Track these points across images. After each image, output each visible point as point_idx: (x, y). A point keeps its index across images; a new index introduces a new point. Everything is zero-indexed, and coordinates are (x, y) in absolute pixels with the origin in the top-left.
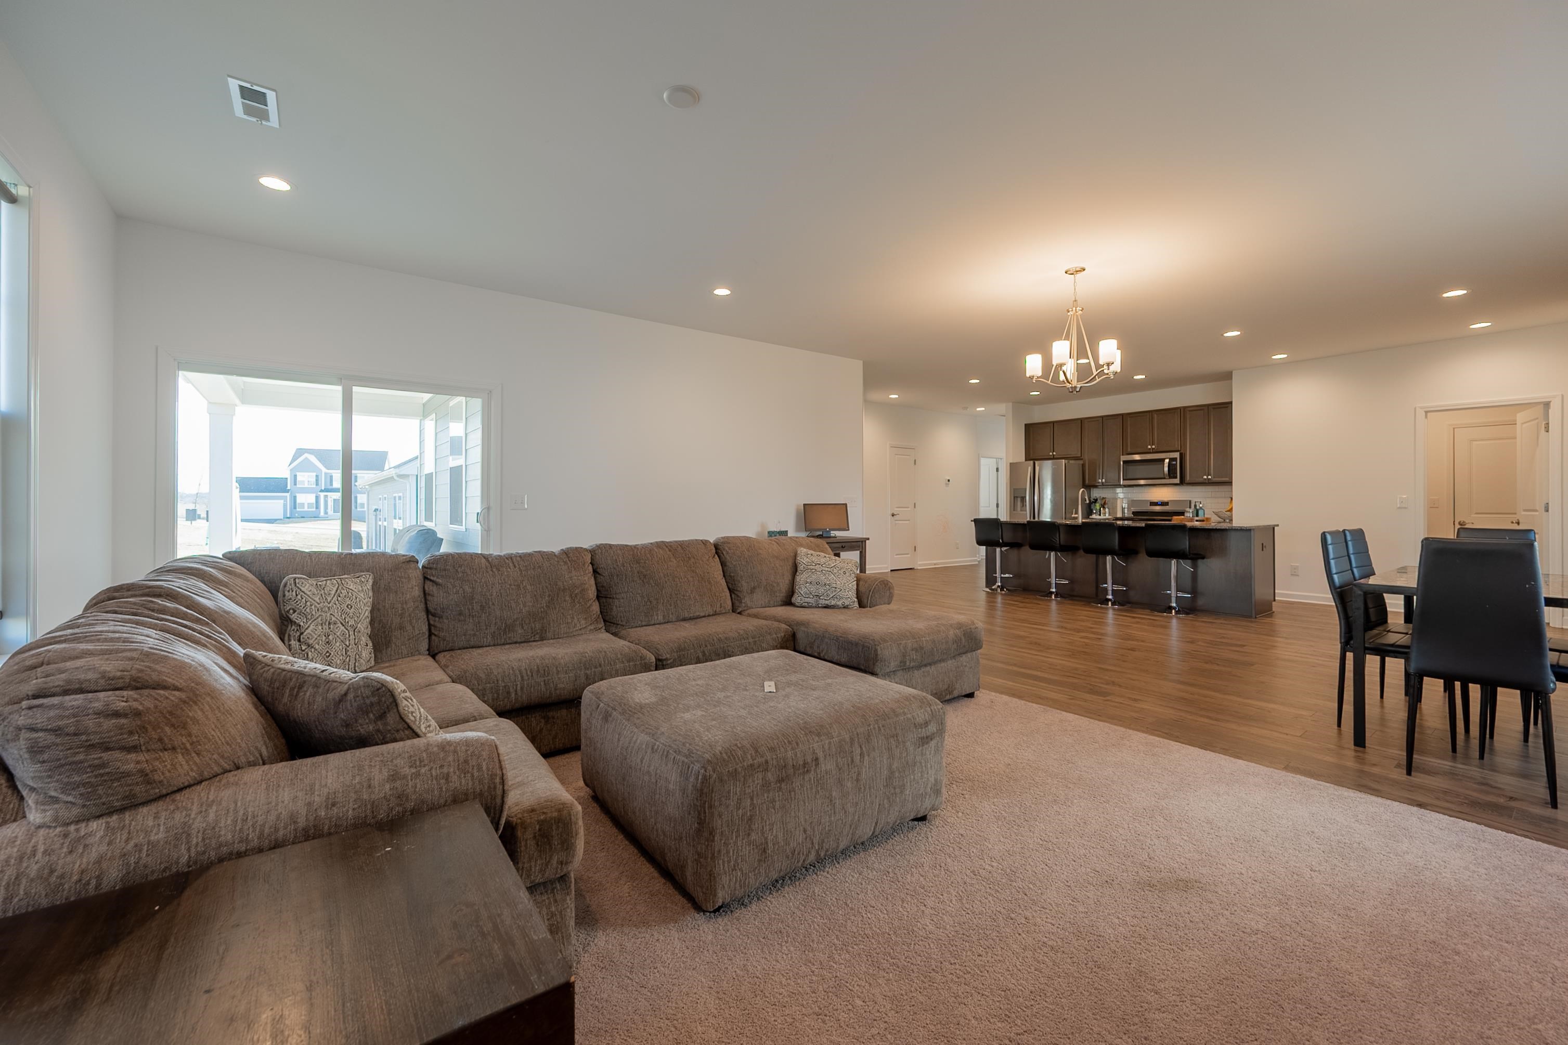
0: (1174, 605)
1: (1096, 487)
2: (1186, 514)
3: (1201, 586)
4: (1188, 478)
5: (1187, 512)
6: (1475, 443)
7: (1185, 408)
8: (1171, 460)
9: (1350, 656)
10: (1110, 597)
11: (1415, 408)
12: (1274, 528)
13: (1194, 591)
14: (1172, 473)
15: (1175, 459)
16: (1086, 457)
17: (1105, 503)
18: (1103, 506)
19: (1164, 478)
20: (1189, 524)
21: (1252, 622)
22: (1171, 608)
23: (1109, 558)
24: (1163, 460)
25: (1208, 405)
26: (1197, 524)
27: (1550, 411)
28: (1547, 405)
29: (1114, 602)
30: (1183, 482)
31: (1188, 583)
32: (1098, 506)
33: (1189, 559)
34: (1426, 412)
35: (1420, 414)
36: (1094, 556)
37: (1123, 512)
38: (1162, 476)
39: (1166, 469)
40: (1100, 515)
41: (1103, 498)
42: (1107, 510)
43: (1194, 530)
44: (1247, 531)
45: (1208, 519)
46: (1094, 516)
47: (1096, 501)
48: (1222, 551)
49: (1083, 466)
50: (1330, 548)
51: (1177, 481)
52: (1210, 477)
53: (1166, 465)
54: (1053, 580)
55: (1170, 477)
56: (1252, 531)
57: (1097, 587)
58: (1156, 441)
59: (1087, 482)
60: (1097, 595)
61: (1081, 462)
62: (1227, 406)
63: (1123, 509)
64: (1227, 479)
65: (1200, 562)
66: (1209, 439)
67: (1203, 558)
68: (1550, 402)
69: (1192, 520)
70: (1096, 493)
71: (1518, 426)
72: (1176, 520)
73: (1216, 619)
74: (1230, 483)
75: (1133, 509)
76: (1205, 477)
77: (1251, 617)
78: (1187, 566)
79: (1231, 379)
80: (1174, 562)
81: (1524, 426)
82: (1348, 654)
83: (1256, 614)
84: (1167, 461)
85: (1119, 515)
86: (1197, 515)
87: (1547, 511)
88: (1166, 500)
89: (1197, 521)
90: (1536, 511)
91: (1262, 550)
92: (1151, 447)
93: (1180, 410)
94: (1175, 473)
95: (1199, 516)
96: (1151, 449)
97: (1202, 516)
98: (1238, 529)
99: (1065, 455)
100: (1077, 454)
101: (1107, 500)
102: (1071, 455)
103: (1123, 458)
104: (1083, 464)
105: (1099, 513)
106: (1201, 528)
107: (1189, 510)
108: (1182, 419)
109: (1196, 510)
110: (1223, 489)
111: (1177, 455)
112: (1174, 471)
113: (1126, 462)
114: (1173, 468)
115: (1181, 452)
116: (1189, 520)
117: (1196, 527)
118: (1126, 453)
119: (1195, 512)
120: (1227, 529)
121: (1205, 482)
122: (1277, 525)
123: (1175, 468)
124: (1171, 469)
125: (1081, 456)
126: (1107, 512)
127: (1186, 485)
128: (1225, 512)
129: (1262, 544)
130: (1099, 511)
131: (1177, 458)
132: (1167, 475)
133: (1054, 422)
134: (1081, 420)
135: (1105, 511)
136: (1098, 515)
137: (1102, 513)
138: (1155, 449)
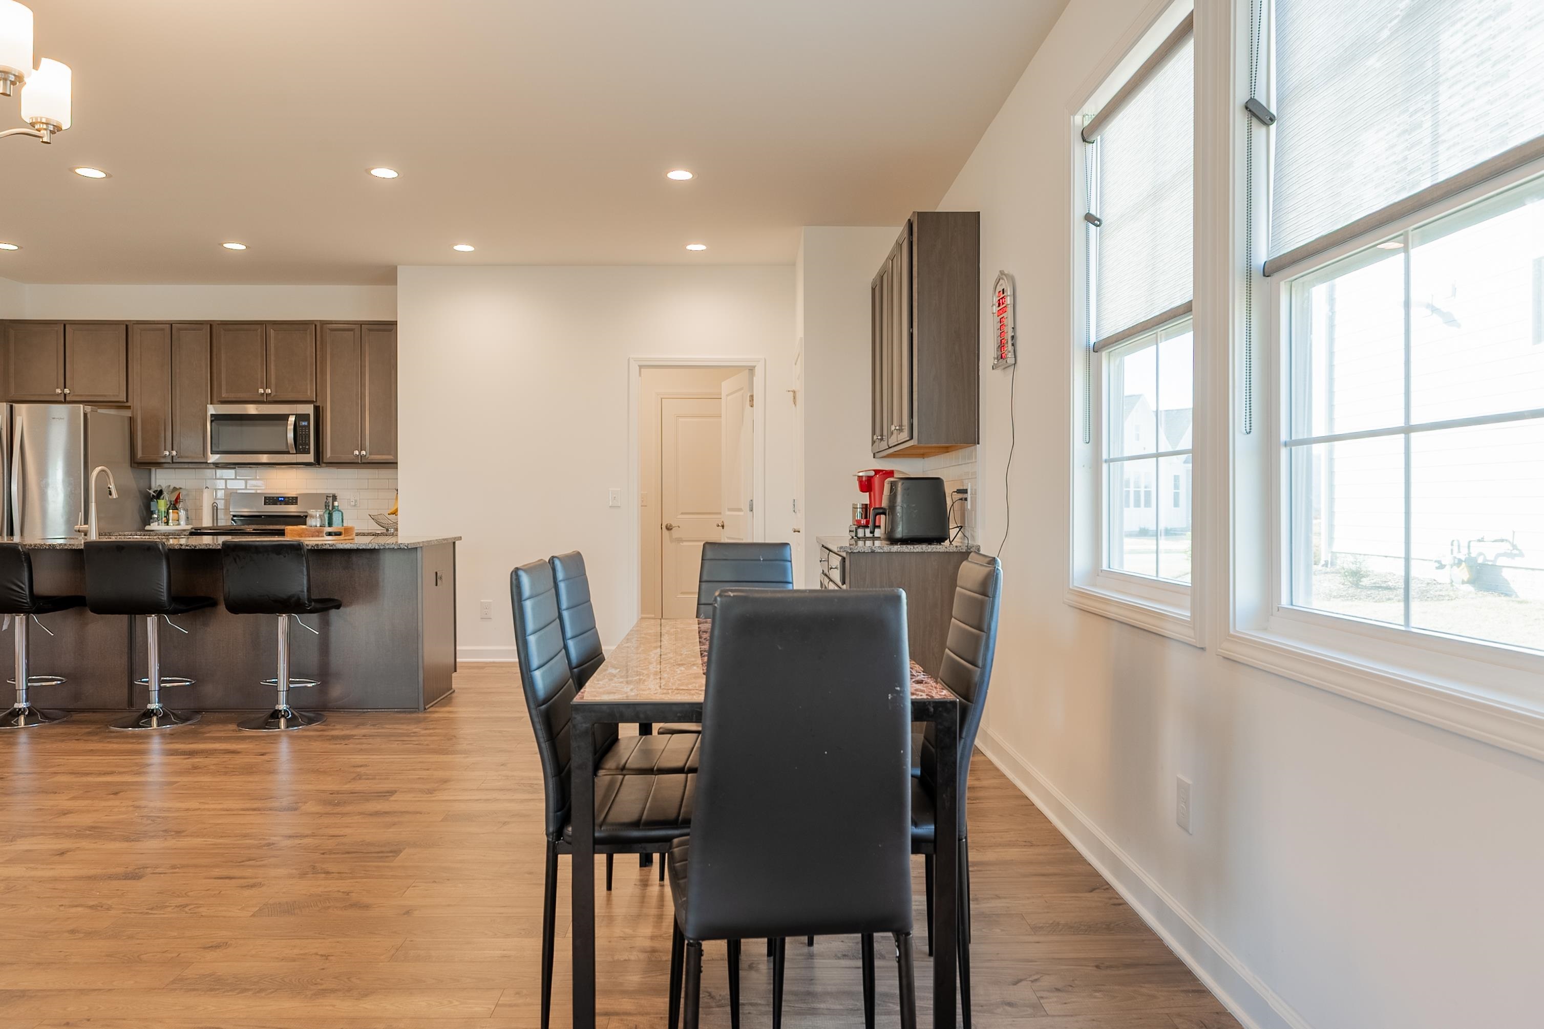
0: (282, 706)
1: (159, 465)
2: (310, 522)
3: (336, 660)
4: (328, 454)
5: (312, 517)
6: (680, 420)
7: (323, 323)
8: (300, 417)
9: (565, 861)
10: (154, 705)
11: (629, 360)
12: (454, 543)
13: (324, 675)
14: (300, 445)
15: (306, 417)
16: (135, 402)
17: (177, 500)
18: (174, 505)
19: (288, 453)
20: (310, 542)
21: (418, 721)
22: (276, 714)
23: (152, 621)
24: (285, 417)
25: (361, 324)
26: (328, 541)
27: (754, 378)
28: (752, 370)
29: (165, 715)
30: (319, 460)
31: (312, 659)
32: (162, 505)
33: (311, 612)
34: (641, 367)
35: (634, 368)
36: (125, 618)
37: (215, 516)
38: (284, 449)
39: (291, 435)
40: (167, 523)
41: (175, 489)
42: (182, 513)
43: (320, 553)
44: (412, 550)
45: (348, 531)
46: (154, 526)
47: (159, 494)
48: (371, 589)
49: (131, 420)
50: (528, 605)
51: (310, 458)
52: (364, 453)
53: (291, 427)
54: (21, 682)
55: (298, 451)
56: (419, 550)
57: (131, 685)
58: (273, 381)
59: (139, 454)
60: (131, 703)
61: (128, 413)
62: (389, 328)
63: (215, 509)
64: (388, 458)
65: (333, 613)
66: (363, 385)
67: (338, 607)
68: (755, 367)
69: (318, 533)
70: (161, 479)
71: (723, 401)
72: (292, 534)
73: (357, 726)
74: (393, 464)
75: (234, 510)
76: (357, 452)
77: (416, 710)
78: (309, 624)
79: (395, 283)
80: (283, 621)
81: (729, 398)
82: (561, 857)
83: (425, 704)
84: (292, 419)
85: (207, 522)
86: (330, 525)
87: (752, 510)
88: (292, 494)
89: (330, 534)
90: (740, 510)
91: (437, 585)
92: (264, 391)
93: (316, 326)
94: (305, 441)
95: (334, 525)
96: (265, 394)
97: (338, 524)
98: (396, 548)
99: (91, 396)
100: (117, 396)
101: (183, 493)
102: (105, 396)
103: (212, 410)
104: (130, 417)
105: (164, 519)
106: (331, 548)
107: (314, 514)
108: (318, 343)
109: (329, 514)
110: (384, 473)
111: (309, 409)
112: (305, 439)
113: (216, 418)
114: (302, 432)
115: (315, 404)
116: (314, 532)
117: (324, 548)
118: (215, 399)
119: (326, 516)
120: (377, 549)
121: (356, 461)
122: (458, 537)
123: (305, 432)
124: (300, 434)
125: (127, 401)
126: (181, 518)
127: (323, 465)
128: (388, 516)
129: (436, 573)
130: (165, 517)
131: (309, 415)
132: (291, 445)
133: (65, 324)
134: (127, 326)
135: (176, 515)
136: (163, 524)
137: (170, 521)
138: (272, 395)
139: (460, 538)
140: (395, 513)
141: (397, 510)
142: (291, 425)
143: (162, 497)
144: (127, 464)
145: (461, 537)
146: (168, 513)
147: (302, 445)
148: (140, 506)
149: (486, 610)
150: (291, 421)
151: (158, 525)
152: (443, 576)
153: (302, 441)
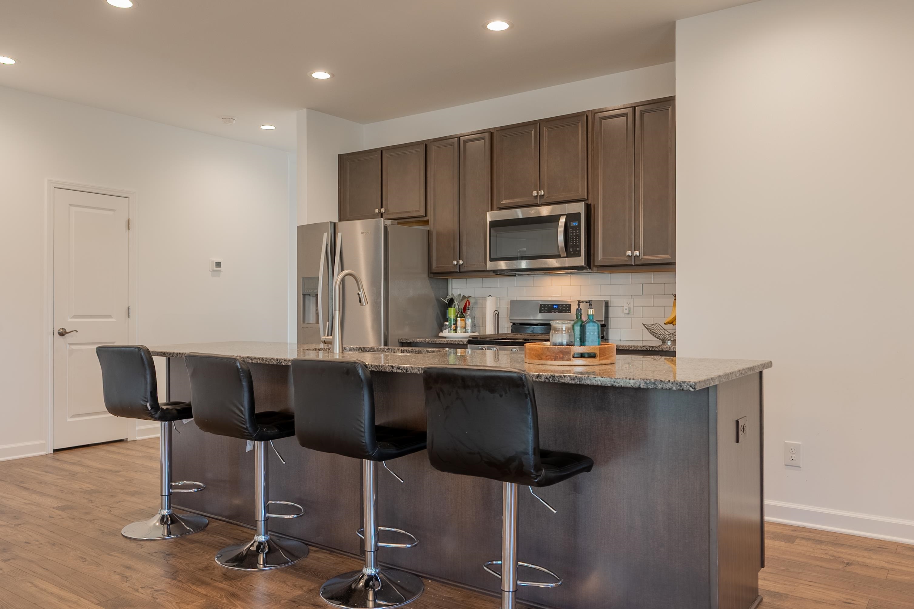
1: (450, 275)
2: (554, 337)
4: (600, 257)
5: (556, 330)
7: (596, 113)
8: (571, 217)
10: (371, 570)
14: (571, 248)
15: (576, 216)
16: (432, 217)
17: (465, 309)
18: (462, 313)
19: (559, 256)
24: (556, 219)
25: (634, 106)
26: (576, 367)
30: (590, 263)
32: (453, 312)
37: (496, 324)
38: (555, 252)
39: (561, 238)
40: (455, 330)
41: (464, 297)
42: (469, 322)
44: (700, 391)
46: (445, 333)
47: (452, 302)
49: (429, 234)
51: (580, 261)
52: (637, 253)
53: (561, 229)
55: (569, 254)
58: (546, 181)
59: (435, 265)
61: (427, 228)
64: (666, 258)
66: (636, 176)
70: (456, 288)
74: (671, 267)
76: (629, 253)
84: (563, 220)
85: (490, 330)
86: (583, 342)
88: (566, 300)
89: (582, 356)
91: (737, 441)
92: (538, 193)
93: (587, 117)
94: (576, 243)
95: (587, 343)
96: (538, 197)
97: (593, 341)
98: (674, 388)
99: (401, 213)
100: (419, 211)
101: (472, 301)
102: (409, 212)
103: (489, 217)
104: (429, 230)
105: (453, 326)
106: (573, 382)
107: (559, 326)
108: (590, 135)
109: (581, 326)
110: (660, 277)
111: (579, 208)
112: (576, 240)
113: (494, 224)
114: (573, 233)
115: (587, 202)
116: (558, 353)
117: (563, 381)
118: (495, 207)
119: (578, 328)
120: (644, 389)
121: (629, 263)
122: (768, 363)
123: (576, 232)
124: (571, 236)
125: (426, 216)
126: (467, 325)
127: (595, 269)
128: (664, 326)
129: (737, 422)
130: (454, 324)
131: (579, 214)
132: (562, 248)
133: (382, 151)
134: (426, 145)
135: (463, 323)
136: (453, 331)
137: (459, 328)
138: (545, 197)
139: (769, 365)
140: (672, 322)
141: (674, 319)
142: (561, 227)
143: (454, 305)
144: (425, 275)
145: (771, 362)
146: (456, 321)
147: (573, 248)
148: (438, 313)
149: (793, 455)
150: (562, 223)
151: (449, 332)
152: (747, 425)
153: (573, 243)
